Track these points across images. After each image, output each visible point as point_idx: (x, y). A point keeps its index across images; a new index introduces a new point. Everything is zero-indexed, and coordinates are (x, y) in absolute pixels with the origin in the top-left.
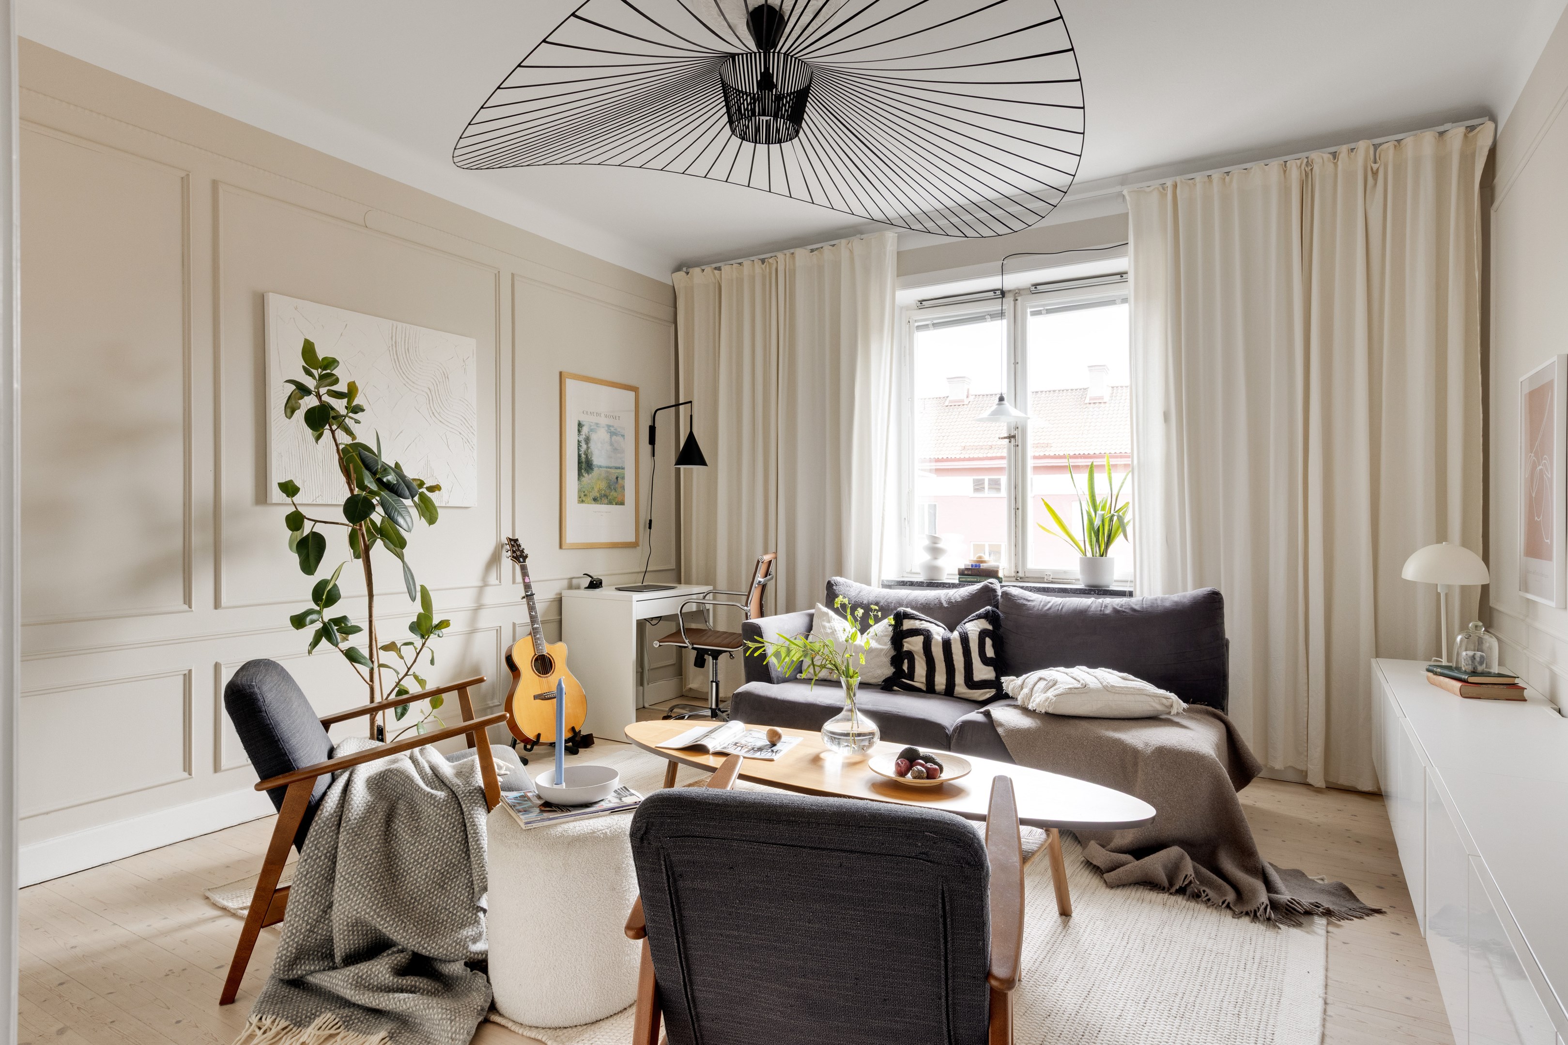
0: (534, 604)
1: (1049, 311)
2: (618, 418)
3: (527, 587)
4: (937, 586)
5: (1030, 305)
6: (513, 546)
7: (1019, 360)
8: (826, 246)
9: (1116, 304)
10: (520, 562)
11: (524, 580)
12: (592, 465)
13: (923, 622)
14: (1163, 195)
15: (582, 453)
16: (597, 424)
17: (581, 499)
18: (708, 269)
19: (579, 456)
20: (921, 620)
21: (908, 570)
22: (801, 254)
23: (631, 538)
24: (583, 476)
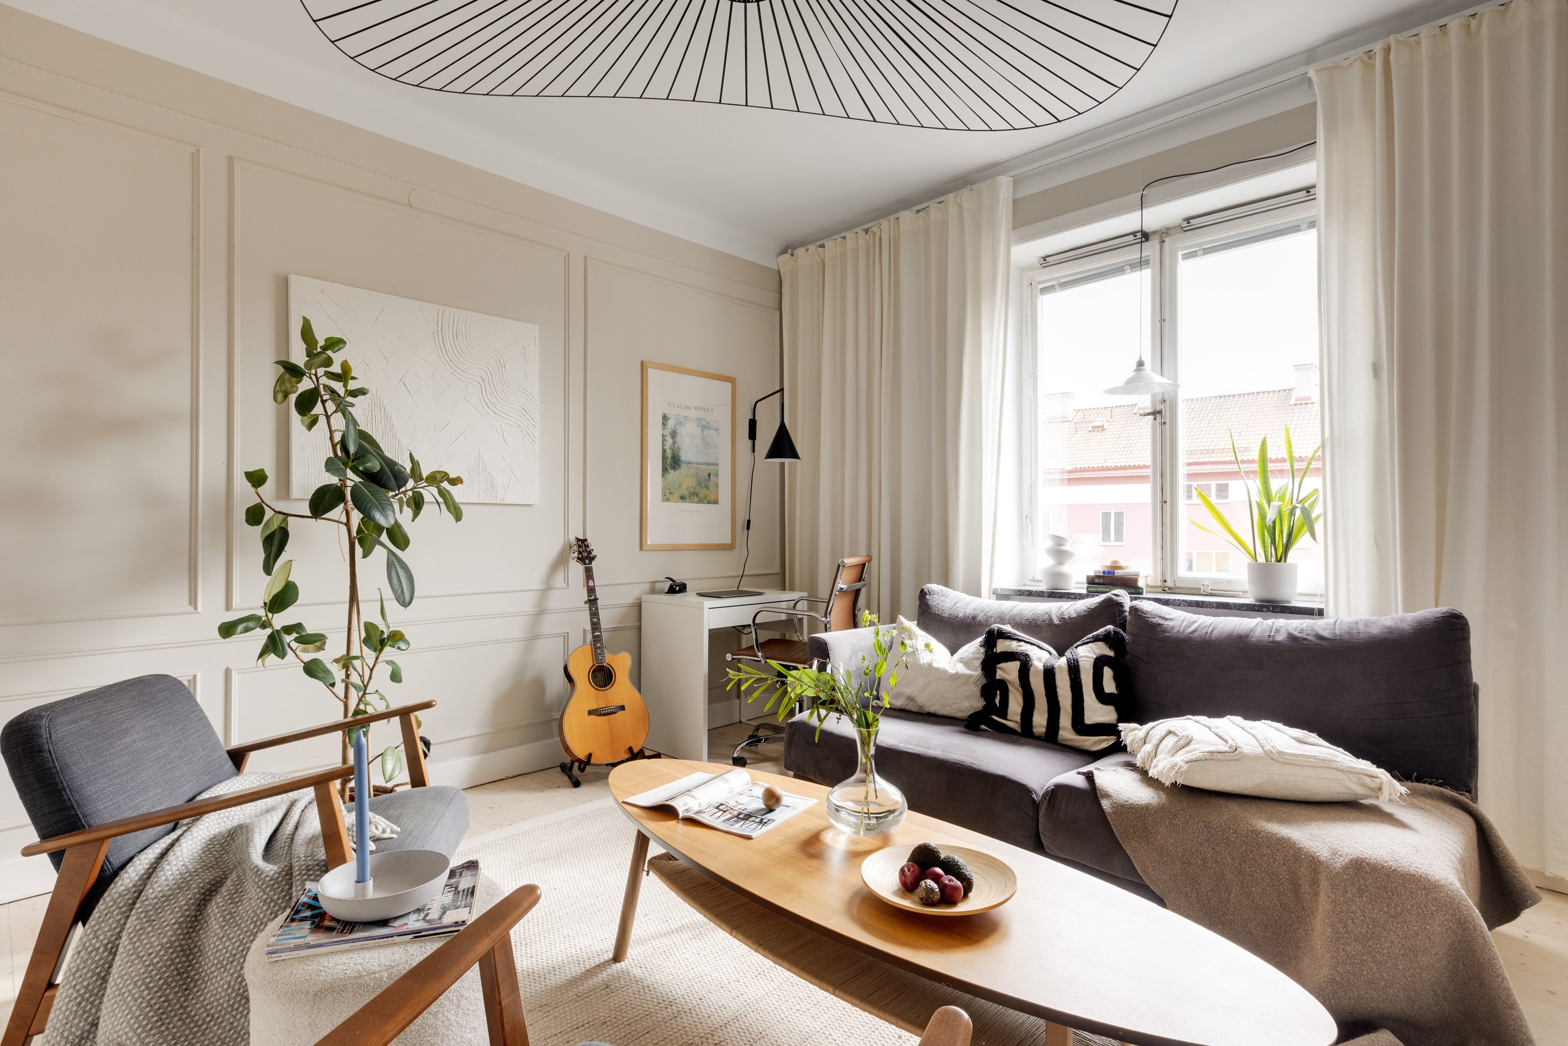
0: (597, 609)
1: (1207, 251)
2: (710, 411)
3: (591, 591)
4: (1060, 597)
5: (1180, 245)
6: (579, 546)
7: (1167, 316)
8: (933, 204)
9: (1300, 230)
10: (585, 564)
11: (587, 583)
12: (679, 460)
13: (1022, 643)
14: (1368, 67)
15: (667, 447)
16: (685, 417)
17: (665, 498)
18: (812, 248)
19: (664, 451)
20: (1020, 641)
21: (1031, 578)
22: (906, 216)
23: (728, 540)
24: (669, 473)
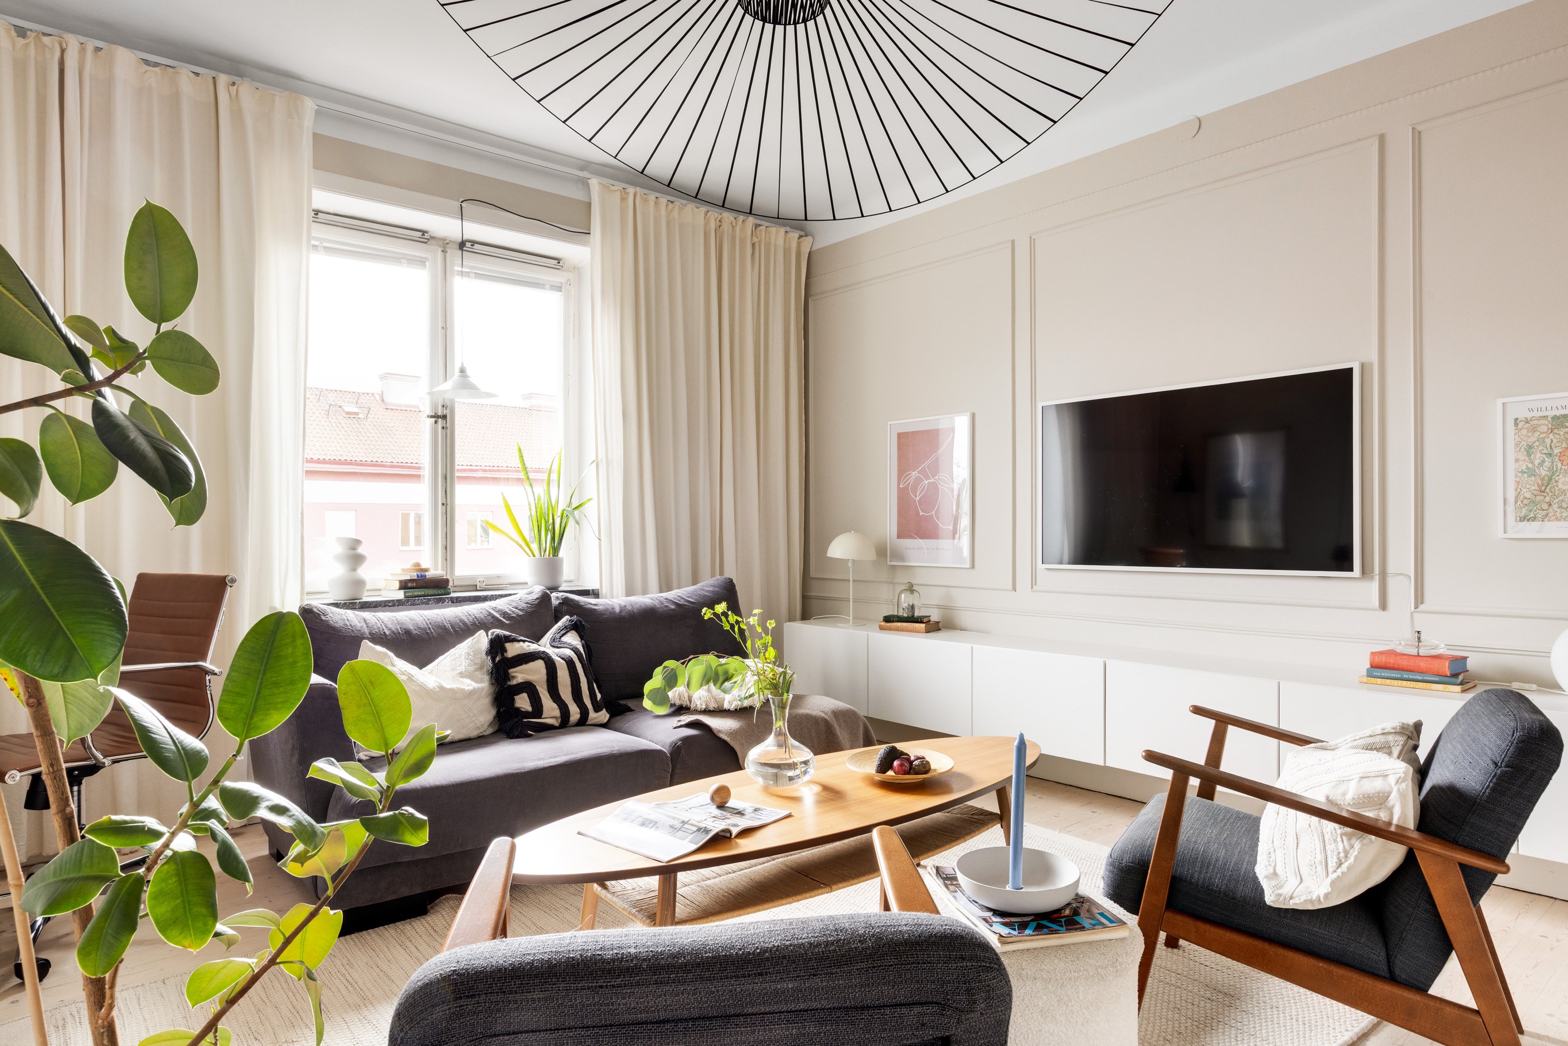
1: (478, 276)
5: (459, 263)
14: (623, 199)
